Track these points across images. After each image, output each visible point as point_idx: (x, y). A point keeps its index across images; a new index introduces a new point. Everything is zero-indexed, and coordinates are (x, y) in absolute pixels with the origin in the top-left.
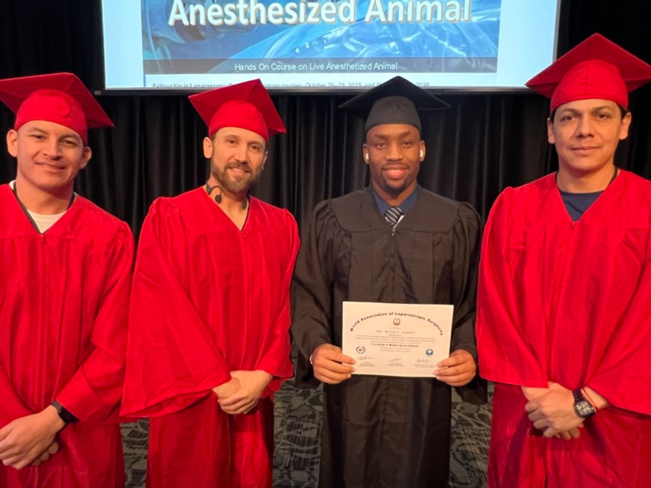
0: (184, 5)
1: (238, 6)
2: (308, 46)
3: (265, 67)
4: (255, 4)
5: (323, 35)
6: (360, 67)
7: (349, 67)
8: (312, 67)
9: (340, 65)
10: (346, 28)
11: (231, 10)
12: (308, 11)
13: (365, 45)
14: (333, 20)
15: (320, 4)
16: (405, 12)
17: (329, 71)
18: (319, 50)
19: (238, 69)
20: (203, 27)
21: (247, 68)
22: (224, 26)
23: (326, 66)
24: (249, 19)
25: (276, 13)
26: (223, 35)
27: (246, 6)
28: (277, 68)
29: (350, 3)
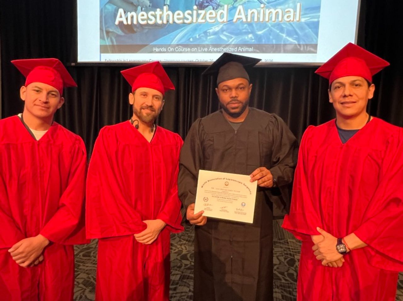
0: (125, 12)
1: (156, 13)
2: (198, 37)
3: (171, 49)
4: (167, 11)
5: (207, 30)
6: (230, 49)
7: (223, 50)
8: (200, 50)
9: (217, 48)
10: (221, 26)
11: (152, 15)
12: (198, 15)
13: (233, 36)
14: (213, 21)
15: (205, 12)
16: (259, 16)
17: (210, 52)
18: (204, 39)
19: (155, 50)
20: (135, 25)
21: (160, 50)
22: (148, 25)
23: (208, 49)
24: (163, 21)
25: (179, 17)
26: (147, 30)
27: (161, 13)
28: (178, 50)
29: (224, 11)
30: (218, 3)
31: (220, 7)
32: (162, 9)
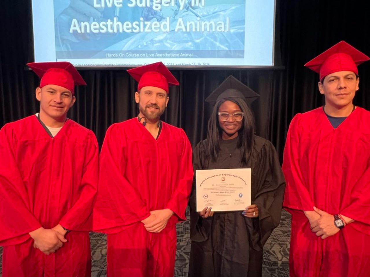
0: (78, 22)
1: (107, 23)
2: (145, 44)
3: (122, 55)
4: (117, 22)
5: (153, 39)
6: (173, 55)
7: (167, 55)
8: (148, 55)
9: (162, 54)
10: (165, 35)
11: (104, 25)
12: (145, 26)
13: (175, 44)
14: (158, 30)
15: (151, 23)
16: (196, 27)
17: (157, 57)
18: (151, 46)
19: (108, 56)
20: (88, 34)
21: (112, 55)
22: (100, 33)
23: (155, 54)
24: (113, 30)
25: (128, 27)
26: (99, 38)
27: (111, 23)
28: (129, 56)
29: (167, 22)
30: (161, 16)
31: (163, 19)
32: (112, 20)
